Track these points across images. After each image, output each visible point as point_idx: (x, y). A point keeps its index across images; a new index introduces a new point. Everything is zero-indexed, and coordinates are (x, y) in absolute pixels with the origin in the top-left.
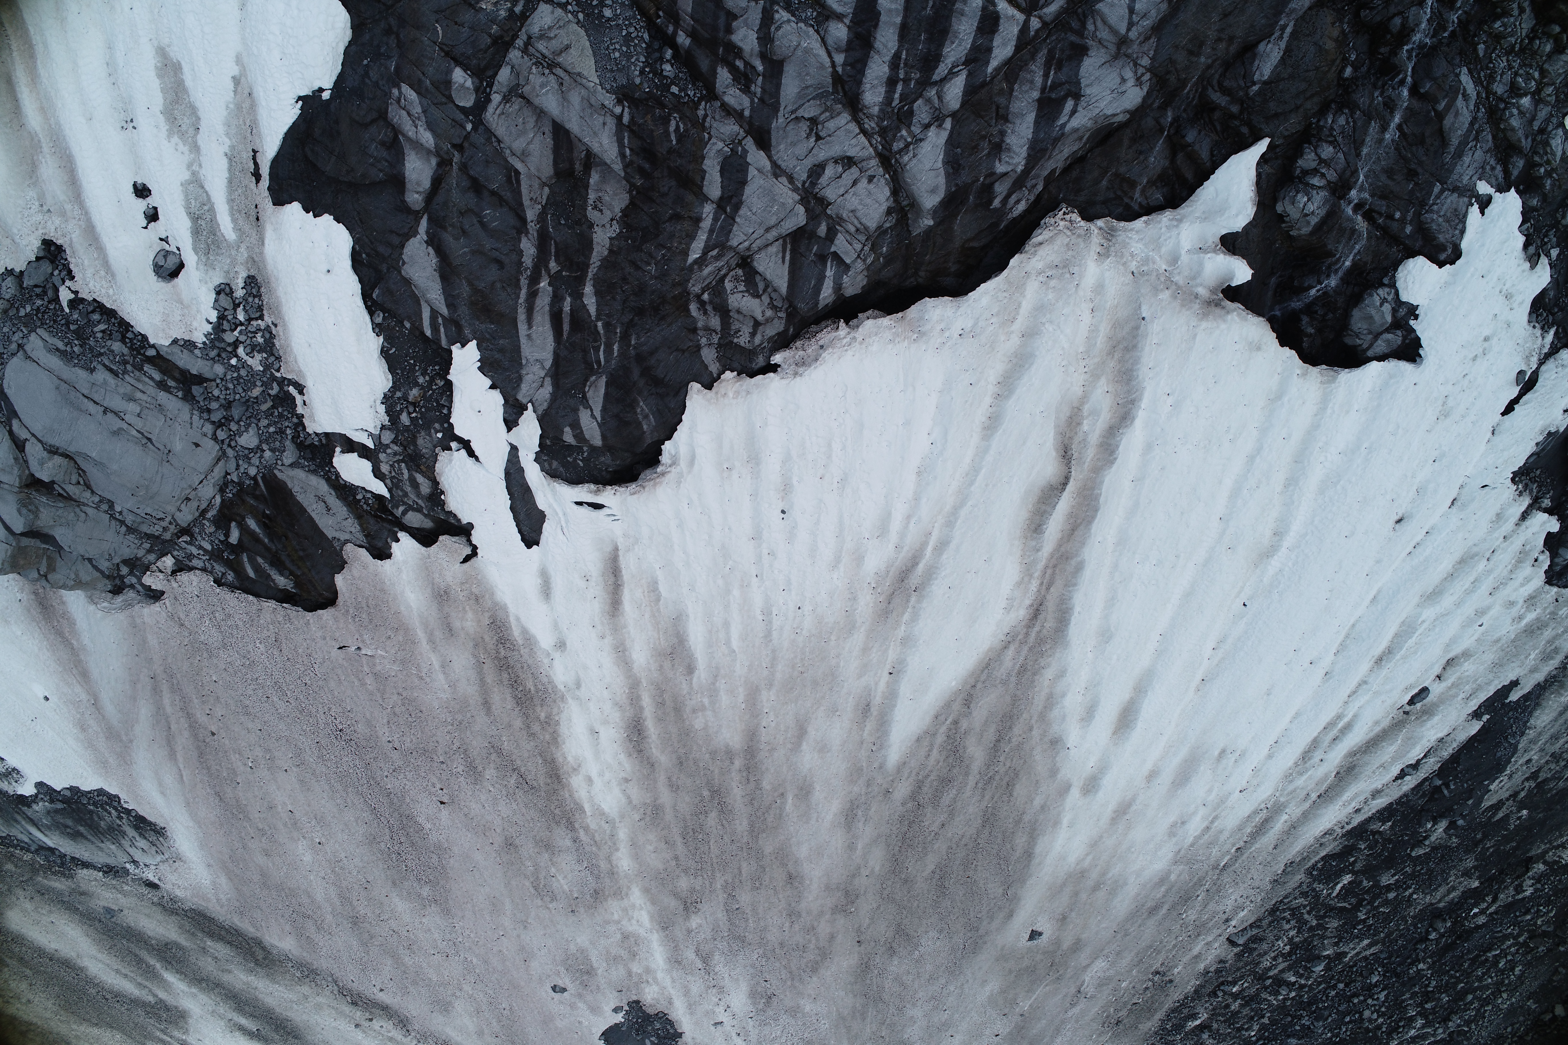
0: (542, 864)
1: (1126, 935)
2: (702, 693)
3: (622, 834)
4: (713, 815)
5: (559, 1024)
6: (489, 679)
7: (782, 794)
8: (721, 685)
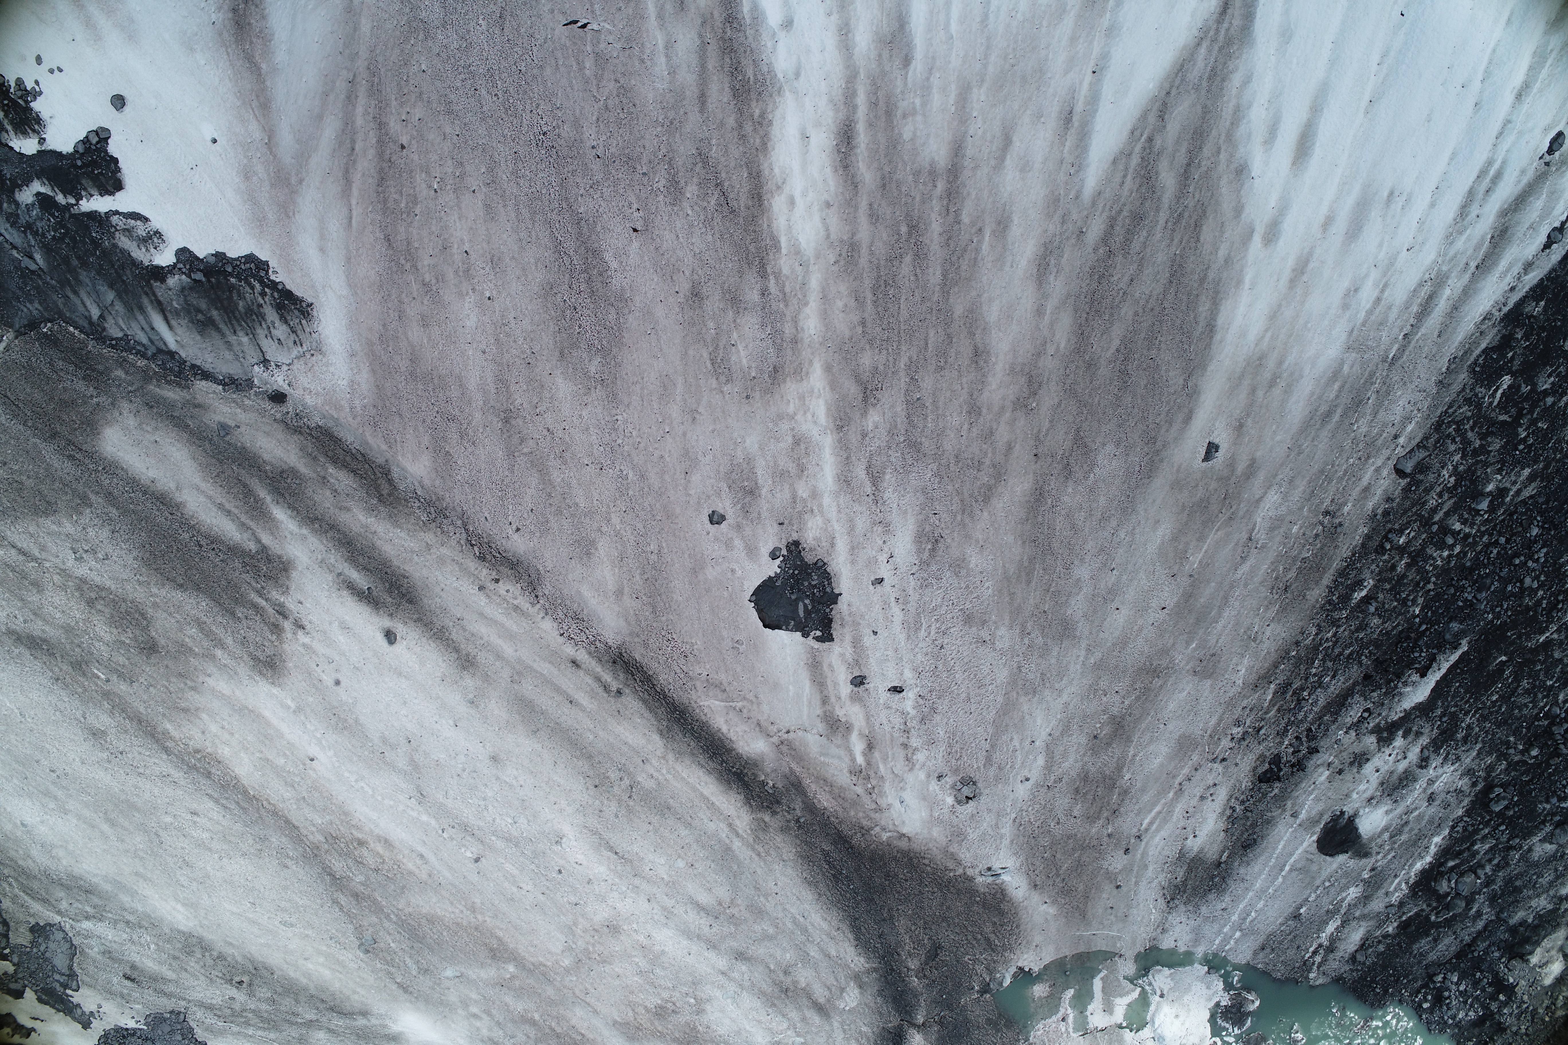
0: (724, 327)
1: (1299, 454)
2: (915, 92)
3: (814, 282)
4: (908, 259)
5: (711, 573)
6: (710, 66)
7: (980, 230)
8: (935, 80)
